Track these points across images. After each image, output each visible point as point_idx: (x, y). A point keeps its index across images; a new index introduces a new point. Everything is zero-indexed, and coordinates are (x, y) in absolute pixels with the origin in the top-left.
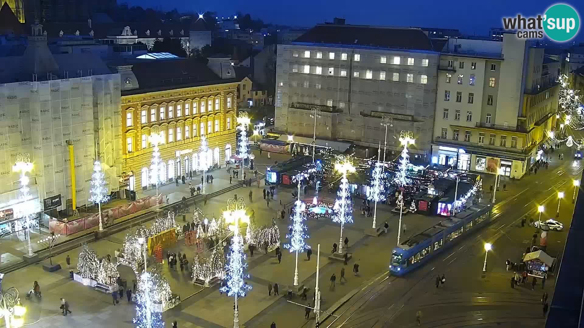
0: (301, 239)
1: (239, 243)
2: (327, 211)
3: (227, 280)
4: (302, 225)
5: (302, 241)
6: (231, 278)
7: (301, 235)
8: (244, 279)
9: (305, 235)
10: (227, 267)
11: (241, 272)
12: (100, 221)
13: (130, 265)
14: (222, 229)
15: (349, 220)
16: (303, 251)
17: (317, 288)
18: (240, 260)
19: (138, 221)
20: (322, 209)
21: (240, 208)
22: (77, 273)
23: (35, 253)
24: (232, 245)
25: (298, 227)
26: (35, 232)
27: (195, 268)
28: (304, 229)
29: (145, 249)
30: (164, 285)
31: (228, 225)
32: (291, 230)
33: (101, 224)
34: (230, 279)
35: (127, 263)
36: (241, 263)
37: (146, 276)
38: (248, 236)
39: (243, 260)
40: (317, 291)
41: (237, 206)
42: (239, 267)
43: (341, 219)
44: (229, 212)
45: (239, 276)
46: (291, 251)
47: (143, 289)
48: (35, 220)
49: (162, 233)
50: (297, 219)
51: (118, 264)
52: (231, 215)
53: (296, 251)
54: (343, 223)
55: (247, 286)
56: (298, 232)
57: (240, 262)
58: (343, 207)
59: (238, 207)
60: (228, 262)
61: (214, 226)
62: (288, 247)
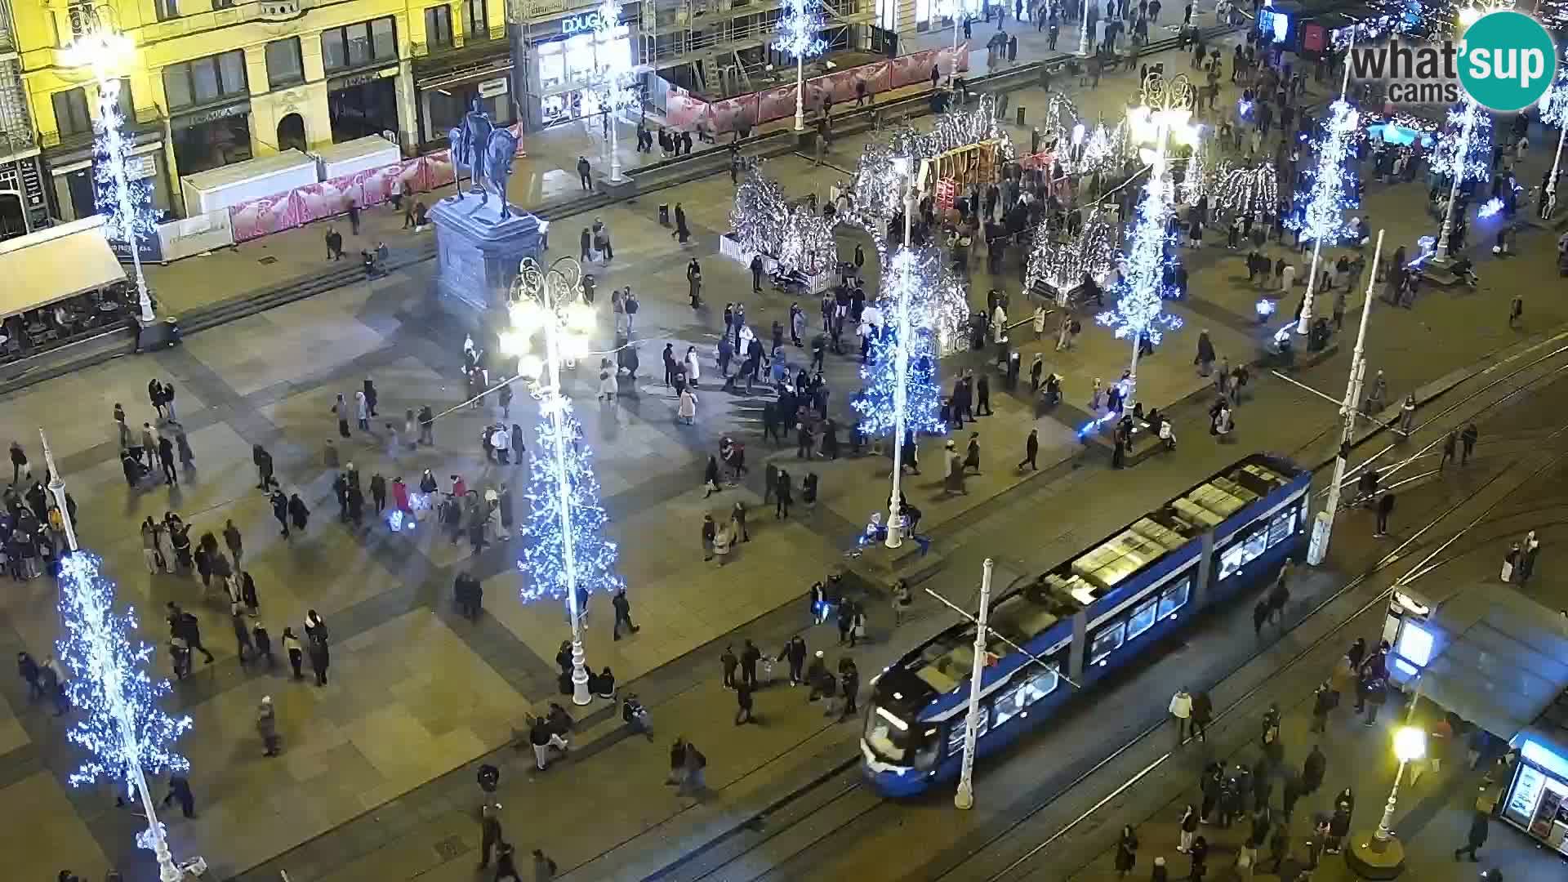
0: (1334, 209)
1: (1163, 198)
2: (1418, 140)
3: (1119, 296)
4: (1343, 170)
5: (1337, 216)
6: (1130, 291)
7: (1337, 197)
8: (1165, 297)
9: (1347, 198)
10: (1122, 259)
11: (1159, 279)
12: (799, 105)
13: (867, 227)
14: (1120, 157)
15: (1477, 174)
16: (1335, 242)
17: (1358, 349)
18: (1161, 246)
19: (898, 114)
20: (1403, 132)
21: (1177, 102)
22: (730, 236)
23: (627, 174)
24: (1144, 203)
25: (1329, 174)
26: (629, 122)
27: (1036, 253)
28: (1346, 183)
29: (909, 190)
30: (949, 289)
31: (1139, 147)
32: (1312, 180)
33: (799, 114)
34: (1127, 294)
35: (860, 220)
36: (1161, 253)
37: (905, 259)
38: (1189, 184)
39: (1167, 245)
40: (1356, 357)
41: (1168, 95)
42: (1153, 263)
43: (1454, 167)
44: (1144, 110)
45: (1152, 289)
46: (1302, 238)
47: (895, 294)
48: (631, 91)
49: (957, 151)
50: (1333, 151)
51: (837, 221)
52: (1148, 120)
53: (1315, 240)
54: (1460, 181)
55: (1169, 317)
56: (1328, 188)
57: (1160, 250)
58: (1465, 134)
59: (1172, 101)
60: (1125, 247)
61: (1098, 148)
62: (1295, 228)
